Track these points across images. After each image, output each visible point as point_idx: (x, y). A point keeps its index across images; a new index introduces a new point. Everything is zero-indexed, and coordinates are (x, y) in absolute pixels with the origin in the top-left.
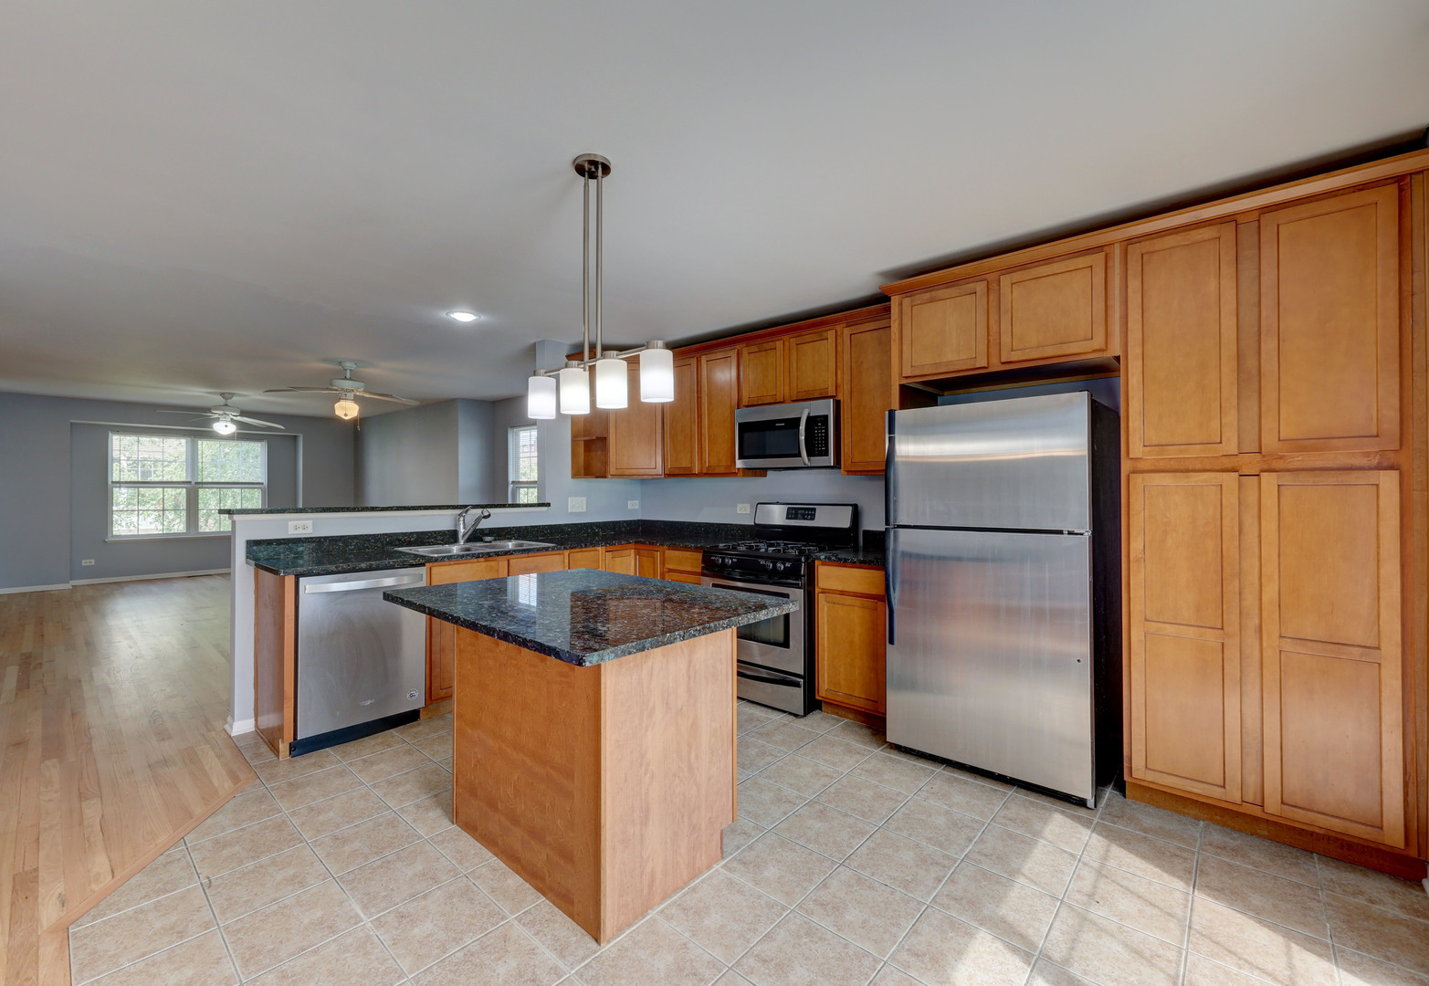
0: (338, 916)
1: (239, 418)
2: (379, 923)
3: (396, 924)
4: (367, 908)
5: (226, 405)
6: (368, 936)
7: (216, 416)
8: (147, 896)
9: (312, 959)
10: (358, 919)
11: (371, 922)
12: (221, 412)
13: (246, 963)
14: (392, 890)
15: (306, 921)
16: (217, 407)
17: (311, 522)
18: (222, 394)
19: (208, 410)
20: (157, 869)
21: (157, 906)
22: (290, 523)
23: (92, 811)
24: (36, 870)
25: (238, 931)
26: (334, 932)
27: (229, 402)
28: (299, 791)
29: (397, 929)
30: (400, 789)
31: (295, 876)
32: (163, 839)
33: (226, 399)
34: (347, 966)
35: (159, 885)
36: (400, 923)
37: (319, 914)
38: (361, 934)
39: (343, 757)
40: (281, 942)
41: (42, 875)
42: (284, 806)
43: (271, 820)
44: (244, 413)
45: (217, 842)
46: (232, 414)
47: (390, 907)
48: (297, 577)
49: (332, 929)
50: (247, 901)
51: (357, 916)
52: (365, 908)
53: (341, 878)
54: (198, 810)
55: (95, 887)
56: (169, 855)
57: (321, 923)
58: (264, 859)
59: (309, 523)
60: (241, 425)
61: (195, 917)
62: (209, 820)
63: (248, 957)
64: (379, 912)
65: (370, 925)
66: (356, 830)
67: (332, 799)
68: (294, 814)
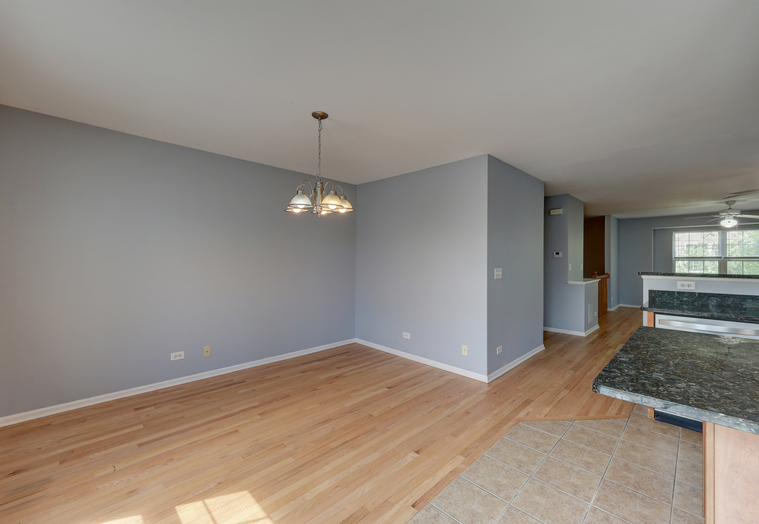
0: (584, 491)
1: (738, 216)
2: (594, 510)
3: (600, 519)
4: (598, 501)
5: (730, 209)
6: (583, 509)
7: (723, 217)
8: (544, 429)
9: (556, 493)
10: (589, 500)
11: (592, 507)
12: (725, 214)
13: (539, 472)
14: (619, 506)
15: (572, 480)
16: (723, 211)
17: (694, 283)
18: (727, 203)
19: (717, 213)
20: (556, 423)
21: (543, 434)
22: (678, 282)
23: (564, 393)
24: (533, 401)
25: (550, 462)
26: (574, 494)
27: (733, 206)
28: (638, 435)
29: (598, 521)
30: (695, 474)
31: (590, 463)
32: (570, 416)
33: (730, 205)
34: (562, 509)
35: (551, 429)
36: (602, 520)
37: (579, 483)
38: (582, 506)
39: (683, 436)
40: (556, 478)
41: (532, 404)
42: (623, 436)
43: (611, 437)
44: (743, 212)
45: (583, 430)
46: (734, 214)
47: (607, 511)
48: (655, 313)
49: (575, 493)
50: (565, 456)
51: (590, 499)
52: (598, 500)
53: (605, 481)
54: (591, 414)
55: (537, 416)
56: (564, 422)
57: (575, 487)
58: (589, 448)
59: (693, 283)
60: (740, 220)
61: (546, 446)
62: (590, 420)
63: (542, 471)
64: (600, 507)
65: (590, 507)
66: (641, 470)
67: (649, 450)
68: (623, 442)
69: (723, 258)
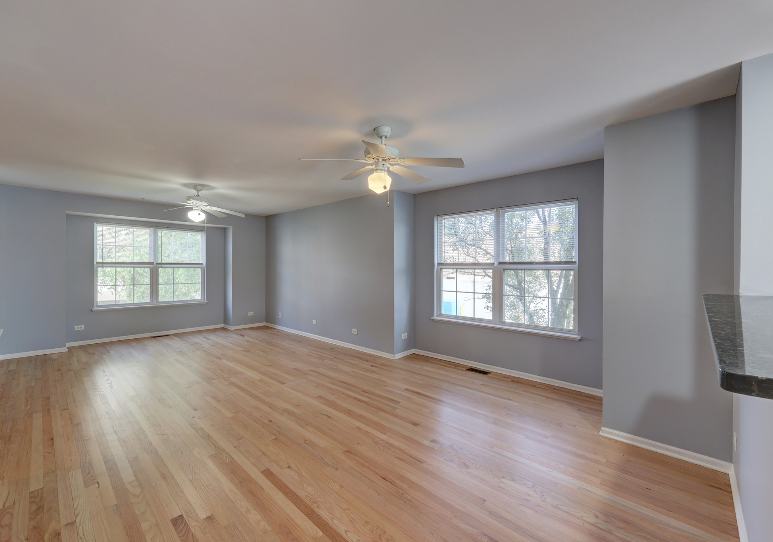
1: (207, 208)
5: (198, 196)
7: (190, 206)
12: (194, 202)
18: (195, 187)
27: (200, 193)
33: (198, 191)
46: (203, 204)
69: (155, 263)
